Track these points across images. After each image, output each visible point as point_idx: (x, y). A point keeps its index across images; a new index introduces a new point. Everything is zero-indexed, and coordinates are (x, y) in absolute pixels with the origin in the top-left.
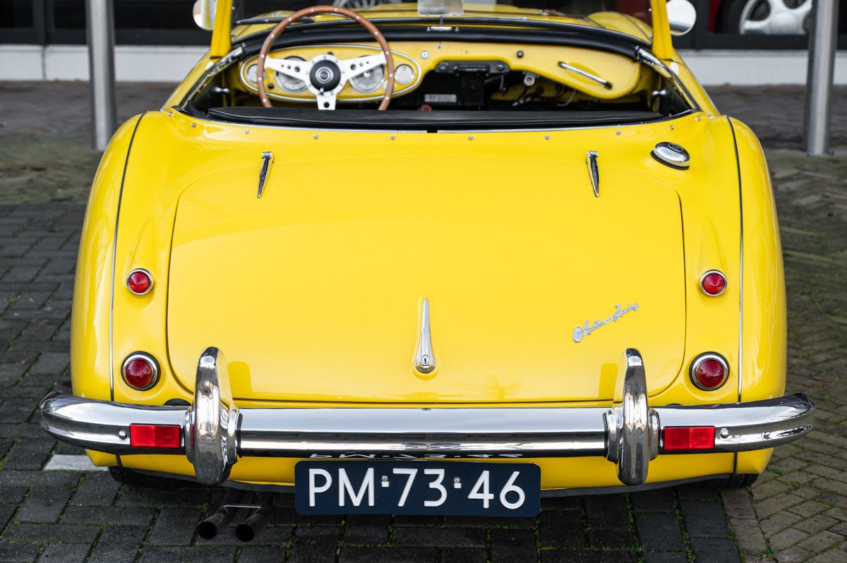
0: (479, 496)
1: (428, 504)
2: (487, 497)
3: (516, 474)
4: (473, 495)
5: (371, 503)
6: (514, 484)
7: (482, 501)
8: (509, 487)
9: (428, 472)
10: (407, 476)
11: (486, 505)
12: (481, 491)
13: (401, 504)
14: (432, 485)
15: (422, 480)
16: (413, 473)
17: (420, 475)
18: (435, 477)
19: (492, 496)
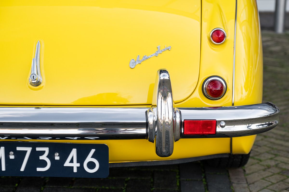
0: (71, 165)
1: (39, 169)
2: (75, 165)
3: (93, 151)
4: (67, 164)
5: (4, 169)
6: (92, 157)
7: (72, 168)
8: (89, 159)
9: (38, 149)
10: (26, 152)
11: (75, 170)
12: (72, 161)
13: (22, 169)
14: (41, 158)
15: (35, 155)
16: (29, 150)
17: (33, 151)
18: (43, 153)
19: (78, 165)
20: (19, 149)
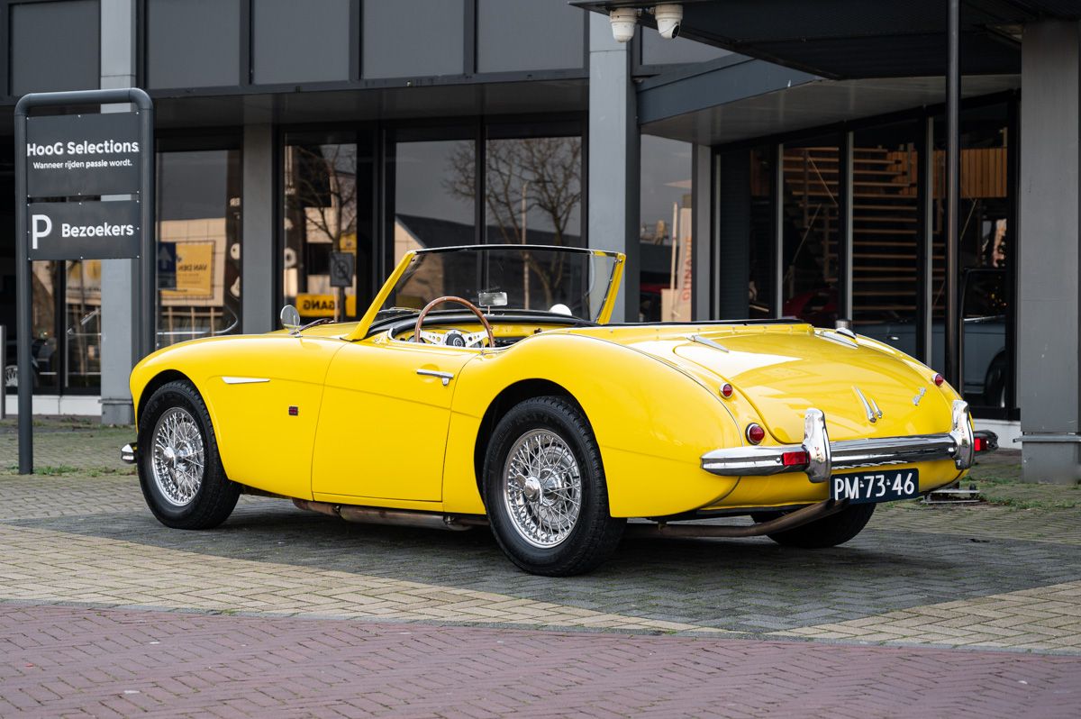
0: (897, 488)
1: (878, 495)
2: (900, 489)
3: (910, 475)
4: (894, 488)
5: (857, 497)
6: (910, 481)
7: (898, 491)
8: (908, 482)
9: (878, 477)
10: (869, 480)
11: (899, 493)
12: (897, 485)
13: (868, 496)
14: (879, 484)
15: (877, 481)
16: (872, 478)
18: (879, 479)
19: (902, 488)
20: (866, 478)
